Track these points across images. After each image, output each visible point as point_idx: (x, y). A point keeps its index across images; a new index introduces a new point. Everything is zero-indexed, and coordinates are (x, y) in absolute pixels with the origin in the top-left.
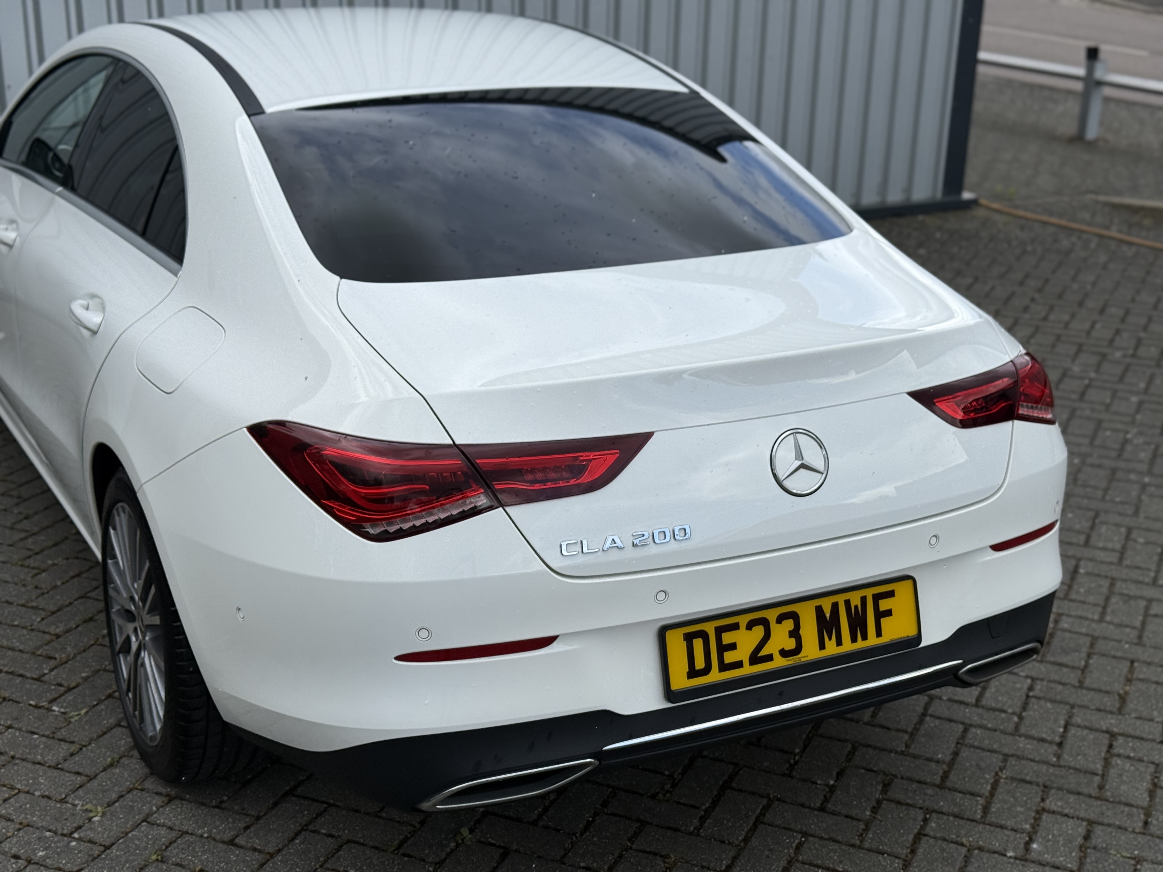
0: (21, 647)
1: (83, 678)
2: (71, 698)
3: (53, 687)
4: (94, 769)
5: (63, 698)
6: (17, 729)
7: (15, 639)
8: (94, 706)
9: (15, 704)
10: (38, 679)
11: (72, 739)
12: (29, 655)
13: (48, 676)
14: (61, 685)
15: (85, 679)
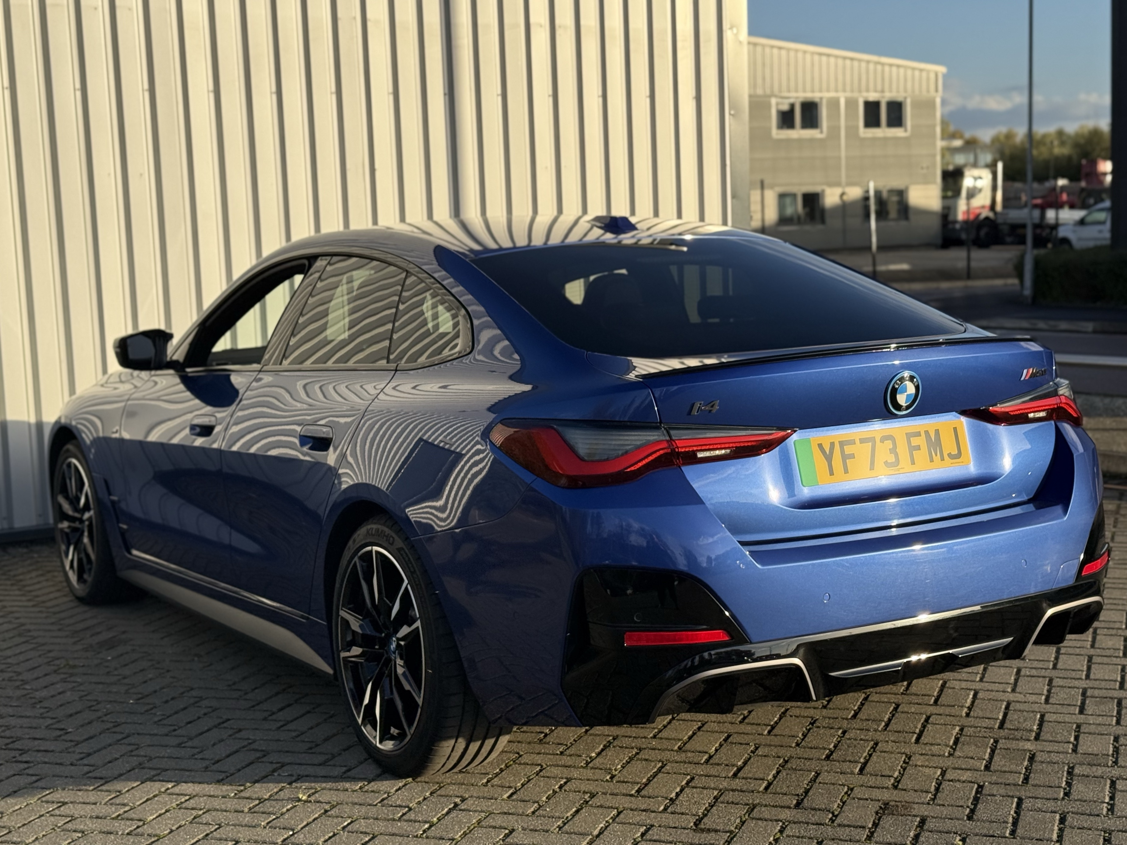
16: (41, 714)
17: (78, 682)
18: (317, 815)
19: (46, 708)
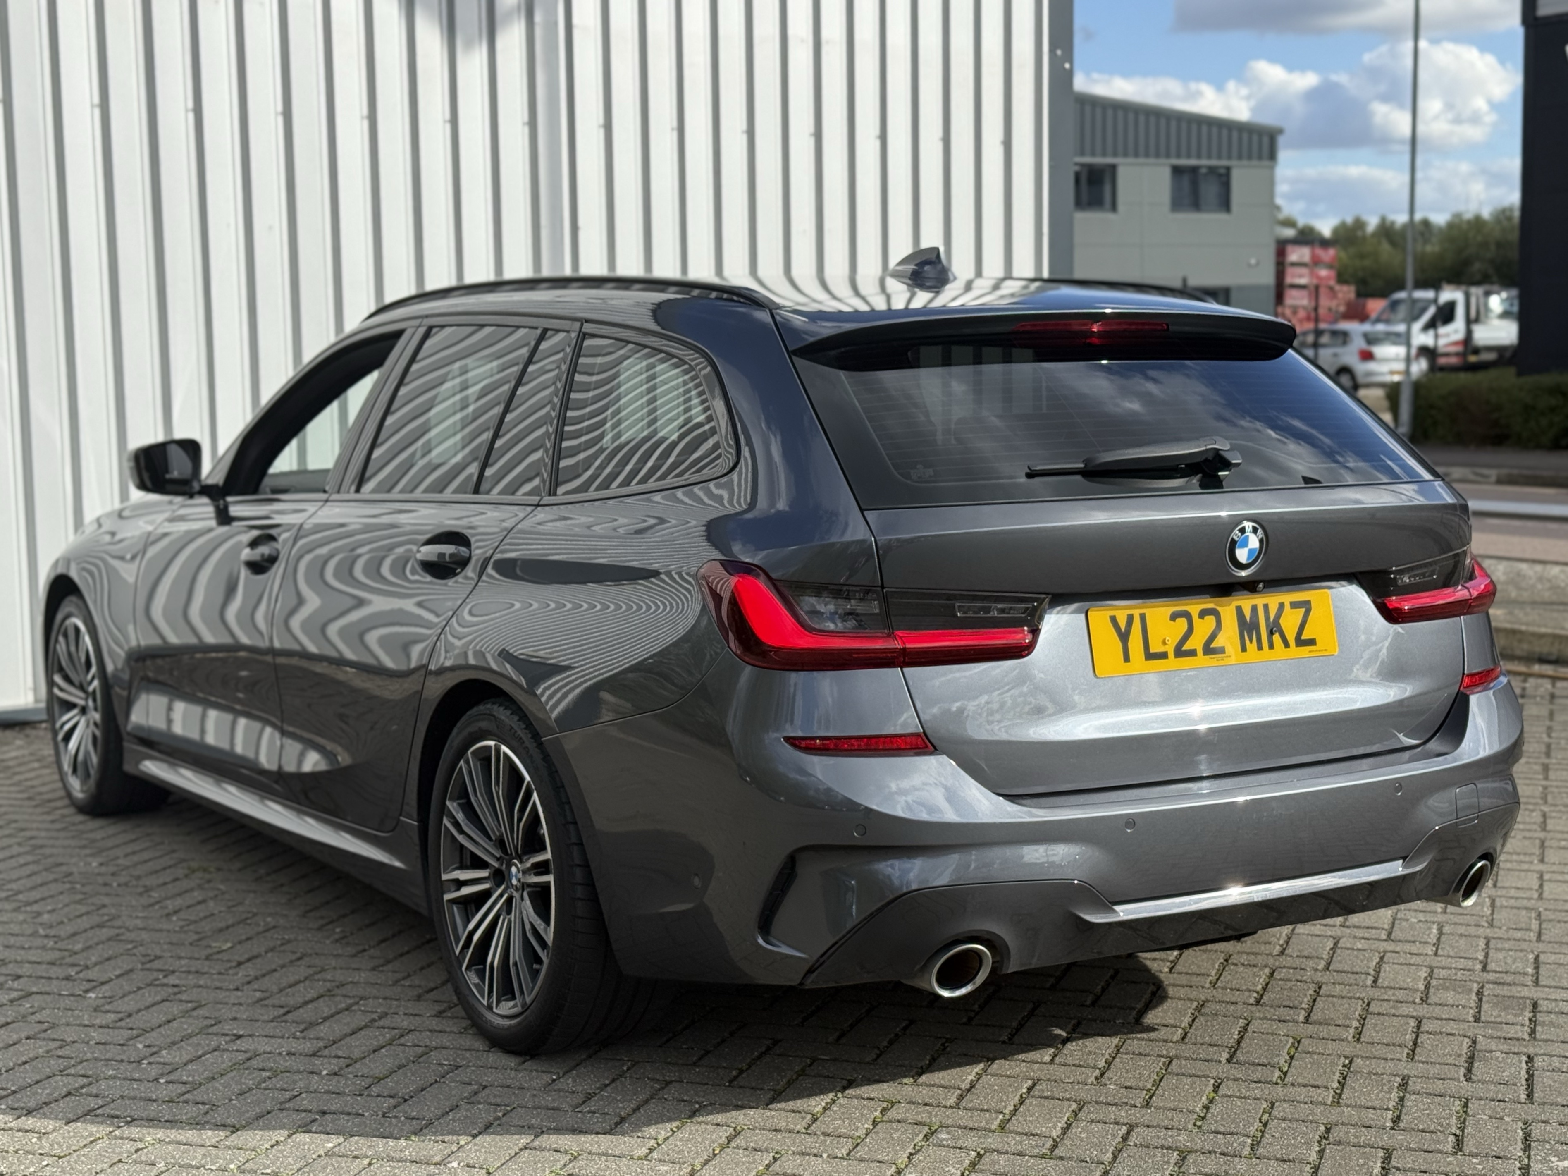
0: (39, 960)
2: (107, 988)
3: (84, 983)
4: (149, 1025)
5: (98, 989)
7: (31, 956)
8: (135, 991)
9: (46, 996)
10: (66, 979)
11: (118, 1011)
12: (49, 966)
13: (77, 977)
14: (93, 981)
15: (118, 977)
19: (186, 920)
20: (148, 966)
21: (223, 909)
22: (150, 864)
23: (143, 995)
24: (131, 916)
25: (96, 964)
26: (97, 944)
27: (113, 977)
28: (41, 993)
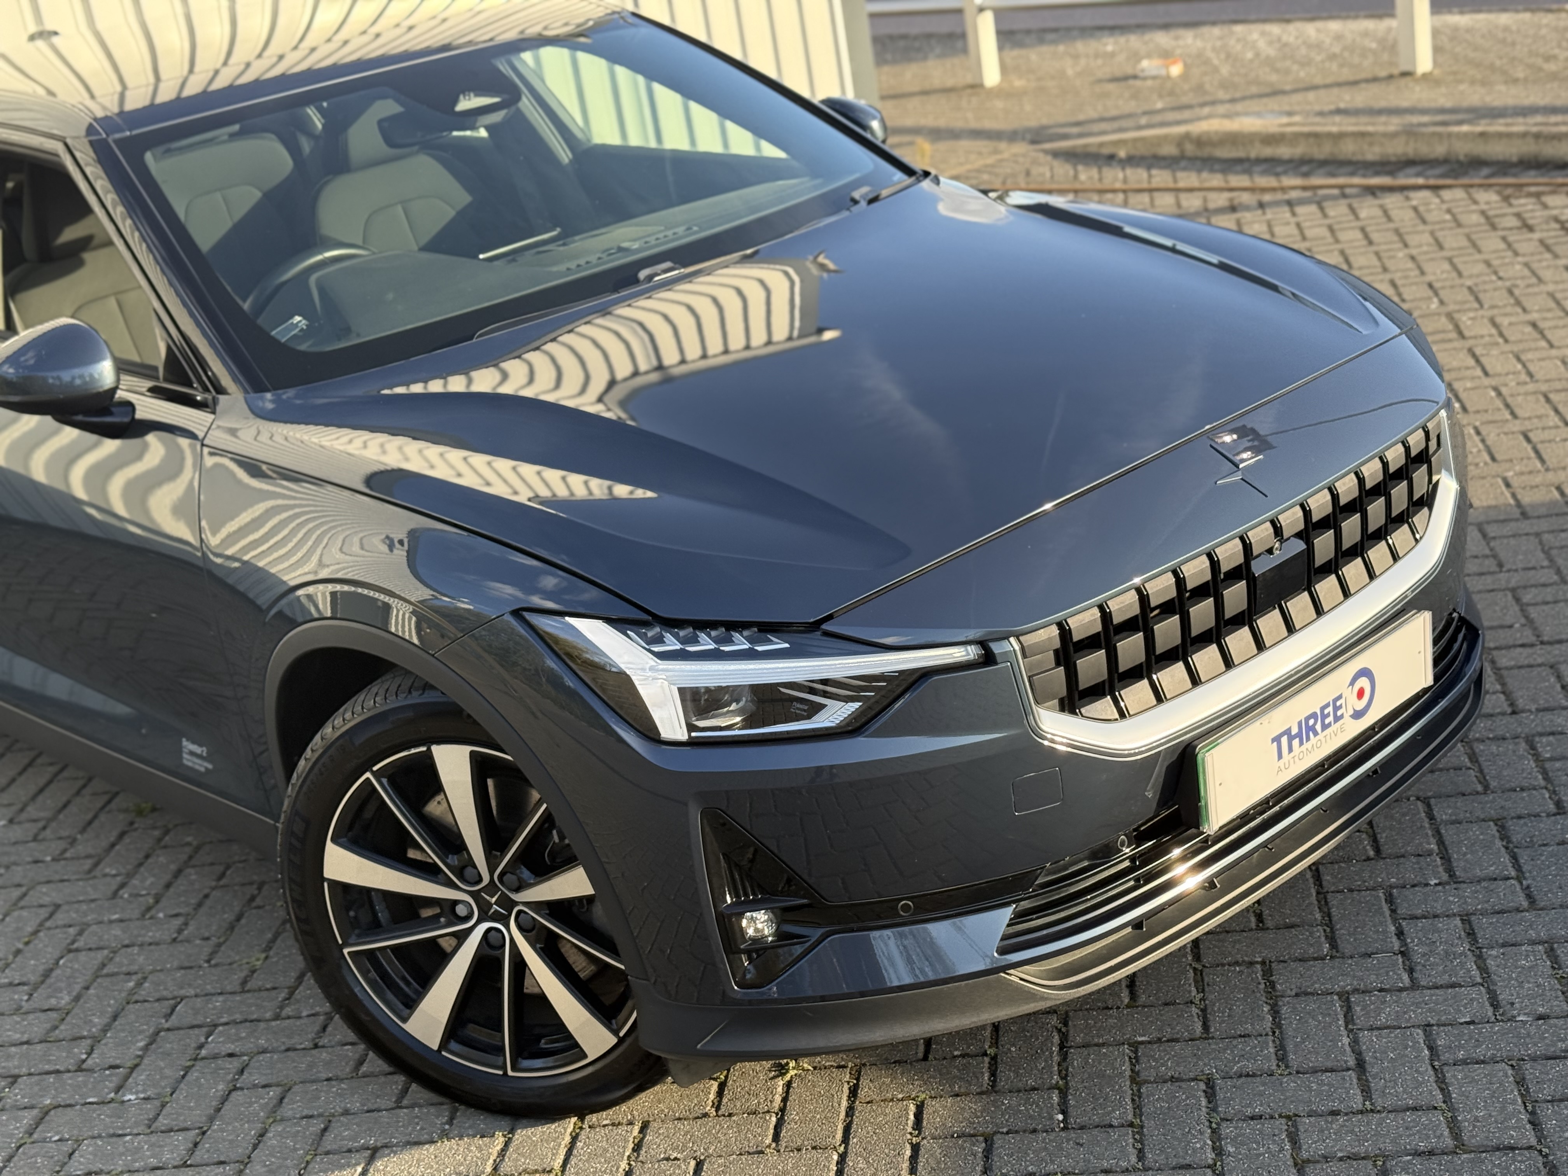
0: (25, 1039)
1: (141, 1049)
2: (143, 1077)
3: (107, 1072)
4: (240, 1150)
5: (130, 1080)
6: (93, 1138)
7: (9, 1030)
8: (183, 1077)
10: (80, 1068)
11: (182, 1125)
12: (43, 1045)
13: (90, 1062)
14: (117, 1067)
15: (146, 1048)
16: (180, 931)
17: (188, 844)
18: (845, 1103)
19: (176, 915)
20: (174, 1021)
21: (214, 884)
22: (73, 808)
23: (200, 1086)
24: (101, 922)
25: (105, 1030)
26: (87, 988)
27: (140, 1053)
28: (59, 1106)
